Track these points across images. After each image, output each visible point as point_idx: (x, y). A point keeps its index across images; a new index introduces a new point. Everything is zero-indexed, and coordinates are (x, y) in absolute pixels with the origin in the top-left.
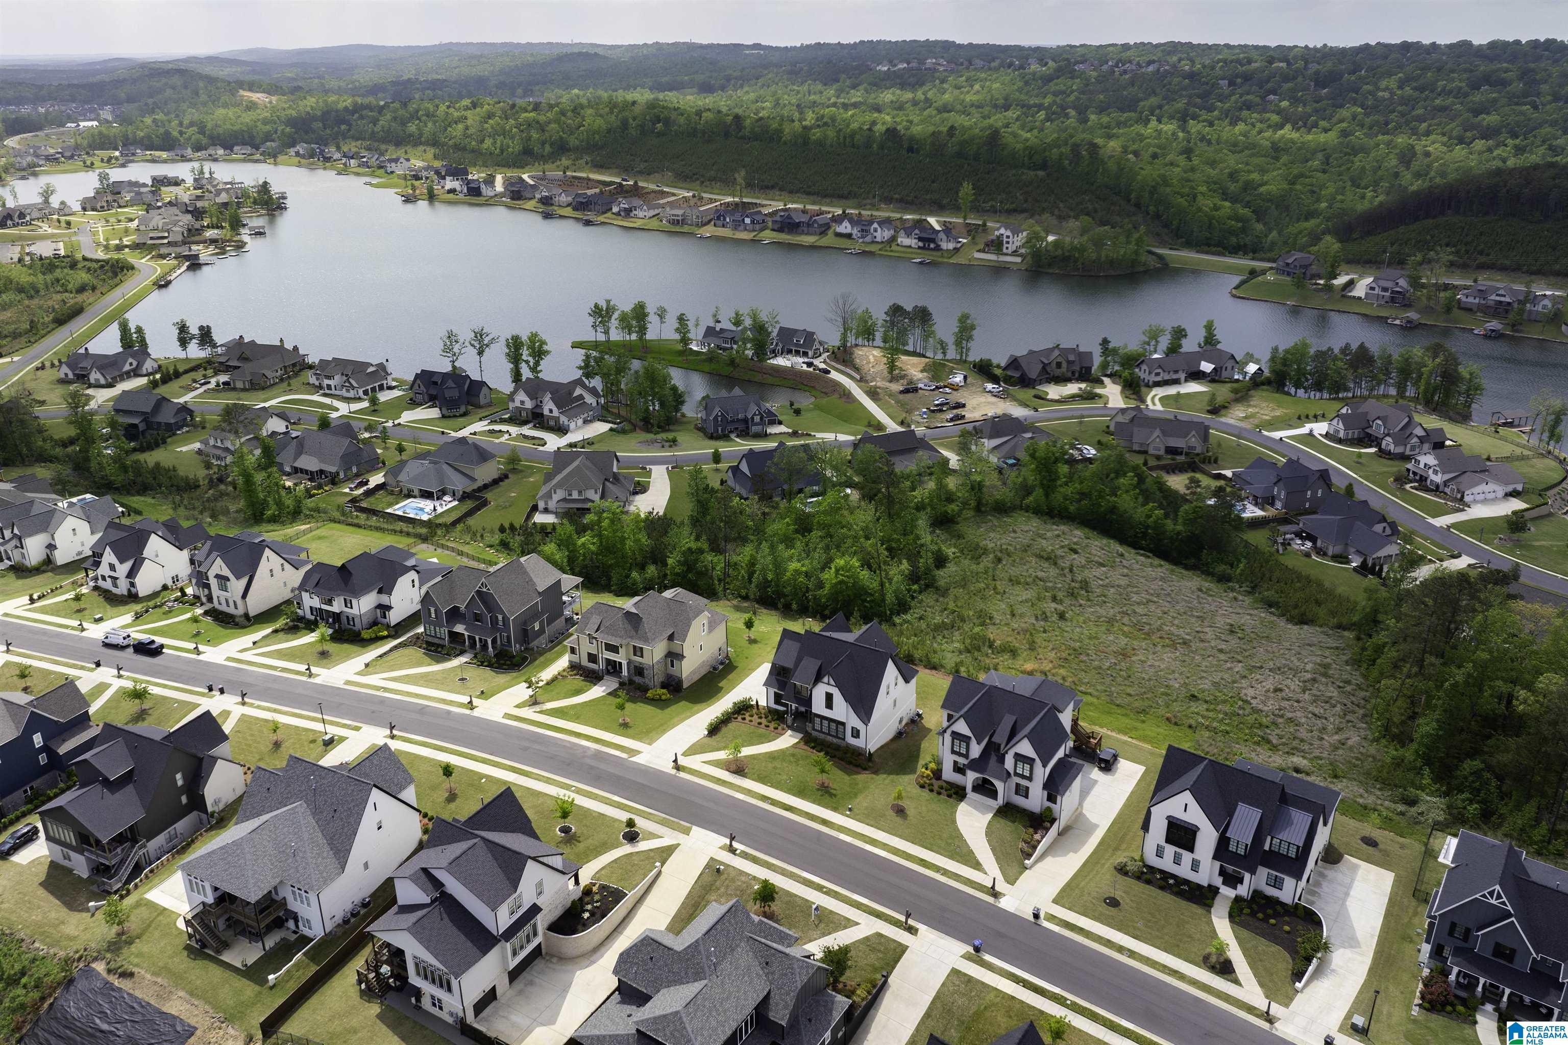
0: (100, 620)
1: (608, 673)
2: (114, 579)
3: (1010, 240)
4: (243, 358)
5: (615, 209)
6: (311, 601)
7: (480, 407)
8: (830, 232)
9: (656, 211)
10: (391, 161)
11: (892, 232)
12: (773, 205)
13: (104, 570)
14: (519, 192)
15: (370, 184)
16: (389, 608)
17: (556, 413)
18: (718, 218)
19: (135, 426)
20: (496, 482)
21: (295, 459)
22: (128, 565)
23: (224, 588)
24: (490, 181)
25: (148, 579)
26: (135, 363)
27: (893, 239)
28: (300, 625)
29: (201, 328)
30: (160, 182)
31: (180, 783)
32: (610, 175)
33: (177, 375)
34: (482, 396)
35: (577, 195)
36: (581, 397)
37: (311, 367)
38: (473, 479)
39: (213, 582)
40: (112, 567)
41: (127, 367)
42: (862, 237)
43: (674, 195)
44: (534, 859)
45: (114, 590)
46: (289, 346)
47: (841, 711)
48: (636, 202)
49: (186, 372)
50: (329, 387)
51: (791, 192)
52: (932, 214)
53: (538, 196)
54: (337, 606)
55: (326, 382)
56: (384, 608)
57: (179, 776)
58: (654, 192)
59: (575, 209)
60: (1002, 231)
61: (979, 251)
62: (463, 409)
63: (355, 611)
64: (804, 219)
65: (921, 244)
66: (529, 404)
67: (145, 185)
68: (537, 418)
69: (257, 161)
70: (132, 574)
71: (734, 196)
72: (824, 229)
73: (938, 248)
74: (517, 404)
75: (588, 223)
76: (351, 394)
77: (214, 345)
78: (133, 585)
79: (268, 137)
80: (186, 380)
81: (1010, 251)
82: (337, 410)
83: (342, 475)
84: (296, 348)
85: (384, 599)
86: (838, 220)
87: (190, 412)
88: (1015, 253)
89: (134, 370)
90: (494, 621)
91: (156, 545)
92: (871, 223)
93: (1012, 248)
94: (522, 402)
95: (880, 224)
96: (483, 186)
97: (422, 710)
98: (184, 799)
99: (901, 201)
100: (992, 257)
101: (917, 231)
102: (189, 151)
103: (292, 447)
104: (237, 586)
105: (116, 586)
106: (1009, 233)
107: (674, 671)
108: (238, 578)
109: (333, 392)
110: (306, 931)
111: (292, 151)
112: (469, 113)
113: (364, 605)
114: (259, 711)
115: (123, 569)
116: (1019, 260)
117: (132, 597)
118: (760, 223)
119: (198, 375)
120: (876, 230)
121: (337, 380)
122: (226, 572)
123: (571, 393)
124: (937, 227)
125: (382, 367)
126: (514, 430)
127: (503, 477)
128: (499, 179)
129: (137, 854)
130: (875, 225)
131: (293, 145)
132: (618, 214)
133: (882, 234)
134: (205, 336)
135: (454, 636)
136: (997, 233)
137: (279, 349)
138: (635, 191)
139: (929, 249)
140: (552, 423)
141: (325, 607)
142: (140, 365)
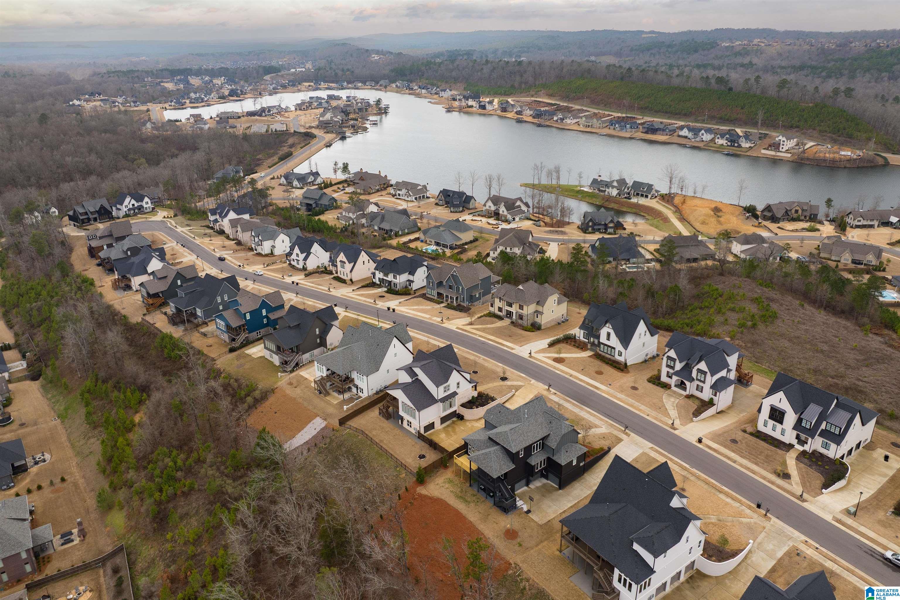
0: (291, 276)
2: (298, 260)
3: (785, 143)
4: (361, 179)
5: (555, 118)
6: (379, 275)
8: (676, 134)
9: (578, 120)
10: (442, 91)
11: (713, 136)
12: (644, 119)
13: (294, 256)
14: (505, 108)
16: (413, 282)
17: (506, 213)
18: (612, 125)
19: (311, 205)
20: (471, 242)
21: (380, 224)
23: (343, 267)
24: (491, 102)
25: (312, 262)
26: (313, 179)
27: (713, 140)
28: (373, 285)
29: (344, 164)
30: (331, 98)
31: (317, 333)
32: (556, 100)
33: (331, 185)
34: (471, 203)
35: (537, 110)
36: (519, 206)
38: (460, 239)
39: (339, 264)
40: (297, 255)
41: (309, 181)
42: (695, 138)
43: (588, 111)
45: (297, 266)
46: (383, 175)
47: (614, 342)
48: (566, 114)
49: (335, 184)
50: (399, 195)
51: (656, 111)
52: (740, 126)
53: (515, 110)
54: (390, 278)
55: (398, 192)
56: (411, 282)
57: (317, 330)
58: (579, 110)
59: (534, 117)
60: (780, 137)
61: (764, 149)
62: (461, 209)
63: (397, 281)
64: (661, 126)
65: (729, 144)
66: (493, 208)
67: (324, 99)
68: (496, 215)
69: (377, 89)
70: (305, 259)
71: (622, 113)
72: (672, 133)
73: (739, 146)
75: (539, 125)
76: (409, 199)
77: (349, 173)
78: (305, 264)
79: (383, 78)
80: (335, 187)
81: (784, 150)
82: (400, 206)
84: (386, 176)
85: (411, 278)
86: (681, 128)
87: (336, 201)
88: (787, 151)
89: (312, 182)
90: (458, 289)
91: (316, 248)
92: (700, 130)
93: (786, 148)
95: (706, 131)
96: (487, 104)
98: (318, 341)
99: (721, 118)
100: (772, 153)
101: (727, 136)
102: (345, 84)
105: (298, 264)
106: (784, 139)
107: (538, 320)
110: (360, 394)
111: (394, 85)
112: (484, 67)
113: (402, 279)
115: (302, 256)
116: (789, 155)
117: (304, 269)
118: (635, 128)
119: (340, 186)
120: (703, 135)
121: (403, 192)
122: (345, 259)
123: (514, 204)
124: (741, 134)
125: (425, 187)
126: (484, 220)
127: (476, 240)
128: (496, 101)
129: (298, 358)
130: (703, 132)
131: (395, 82)
132: (557, 121)
133: (707, 137)
134: (345, 168)
135: (440, 295)
136: (777, 139)
137: (377, 176)
138: (568, 110)
139: (734, 146)
141: (385, 278)
142: (315, 180)
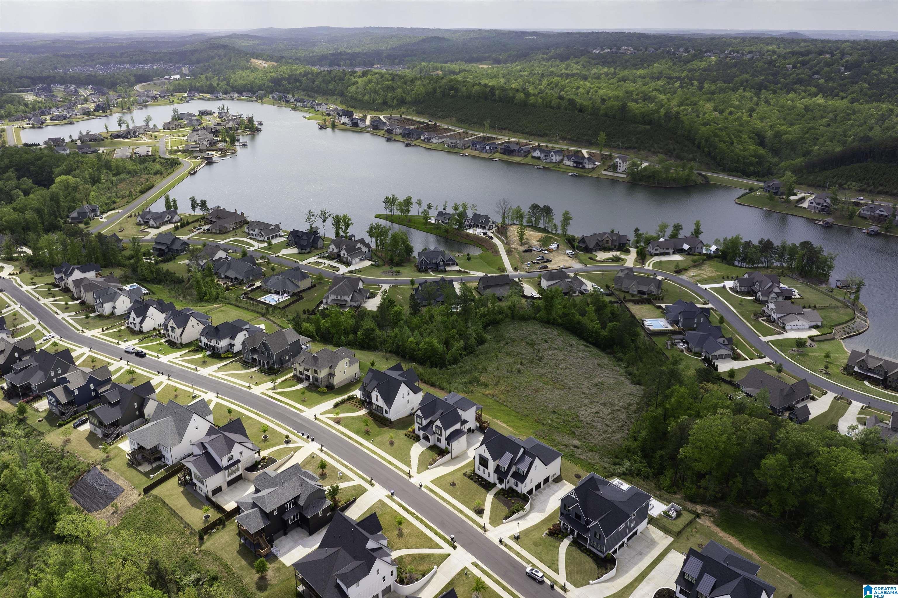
0: (126, 341)
1: (306, 379)
2: (135, 324)
3: (621, 165)
4: (218, 218)
5: (423, 138)
6: (204, 340)
7: (317, 249)
8: (530, 156)
9: (443, 140)
10: (318, 105)
11: (561, 157)
12: (503, 139)
13: (131, 320)
14: (377, 126)
15: (306, 117)
16: (234, 345)
17: (346, 256)
18: (473, 145)
19: (163, 250)
20: (309, 288)
21: (226, 271)
22: (140, 319)
23: (173, 332)
24: (363, 119)
25: (148, 325)
26: (170, 217)
27: (562, 161)
28: (198, 349)
29: (202, 201)
30: (203, 113)
31: (136, 407)
32: (424, 118)
33: (188, 224)
34: (319, 243)
35: (405, 129)
36: (360, 248)
37: (248, 223)
38: (299, 287)
39: (170, 329)
40: (134, 319)
41: (166, 219)
42: (546, 159)
43: (454, 131)
44: (239, 443)
45: (135, 329)
46: (239, 212)
47: (381, 403)
48: (433, 134)
49: (193, 222)
50: (253, 235)
51: (514, 132)
52: (585, 147)
53: (386, 129)
54: (213, 343)
55: (251, 232)
56: (232, 345)
57: (135, 404)
58: (445, 129)
59: (403, 137)
60: (618, 160)
61: (604, 170)
62: (309, 250)
63: (219, 346)
64: (516, 148)
65: (575, 165)
66: (336, 251)
67: (195, 116)
68: (338, 258)
69: (253, 101)
70: (141, 322)
71: (483, 132)
72: (527, 153)
73: (584, 168)
74: (331, 250)
75: (408, 145)
76: (262, 239)
77: (207, 209)
78: (141, 327)
79: (260, 88)
80: (191, 227)
81: (621, 171)
82: (253, 246)
83: (245, 280)
84: (242, 214)
85: (232, 342)
86: (534, 149)
87: (188, 245)
88: (623, 172)
89: (169, 220)
90: (268, 354)
91: (152, 311)
92: (550, 152)
93: (622, 169)
94: (333, 249)
95: (555, 152)
96: (359, 122)
97: (232, 388)
98: (137, 413)
99: (570, 139)
100: (611, 174)
101: (573, 158)
102: (221, 94)
103: (225, 267)
104: (178, 331)
105: (135, 327)
106: (620, 161)
107: (331, 381)
108: (179, 328)
109: (254, 237)
110: (167, 462)
111: (271, 96)
112: (359, 80)
113: (224, 343)
114: (174, 383)
115: (138, 320)
116: (625, 176)
117: (141, 332)
118: (494, 149)
119: (196, 224)
120: (552, 156)
121: (257, 231)
122: (174, 325)
123: (355, 246)
124: (586, 156)
125: (277, 226)
126: (327, 262)
127: (314, 286)
128: (369, 117)
129: (118, 430)
130: (552, 153)
131: (272, 93)
132: (424, 140)
133: (556, 158)
134: (204, 205)
135: (254, 360)
136: (616, 161)
137: (234, 214)
138: (434, 129)
139: (579, 168)
140: (345, 260)
141: (209, 343)
142: (172, 218)
